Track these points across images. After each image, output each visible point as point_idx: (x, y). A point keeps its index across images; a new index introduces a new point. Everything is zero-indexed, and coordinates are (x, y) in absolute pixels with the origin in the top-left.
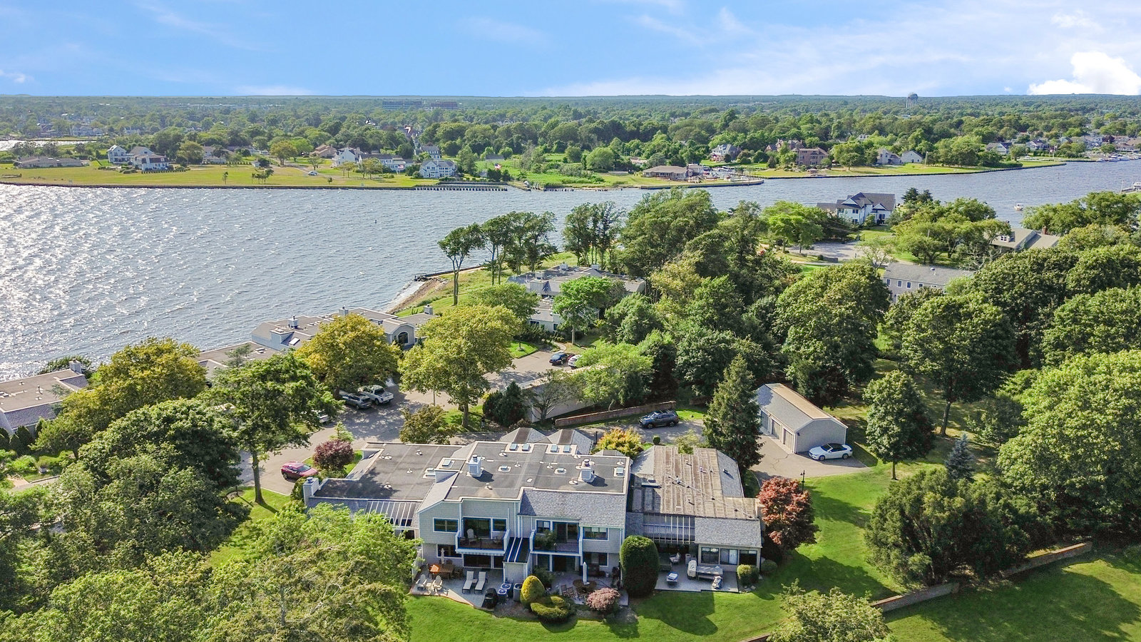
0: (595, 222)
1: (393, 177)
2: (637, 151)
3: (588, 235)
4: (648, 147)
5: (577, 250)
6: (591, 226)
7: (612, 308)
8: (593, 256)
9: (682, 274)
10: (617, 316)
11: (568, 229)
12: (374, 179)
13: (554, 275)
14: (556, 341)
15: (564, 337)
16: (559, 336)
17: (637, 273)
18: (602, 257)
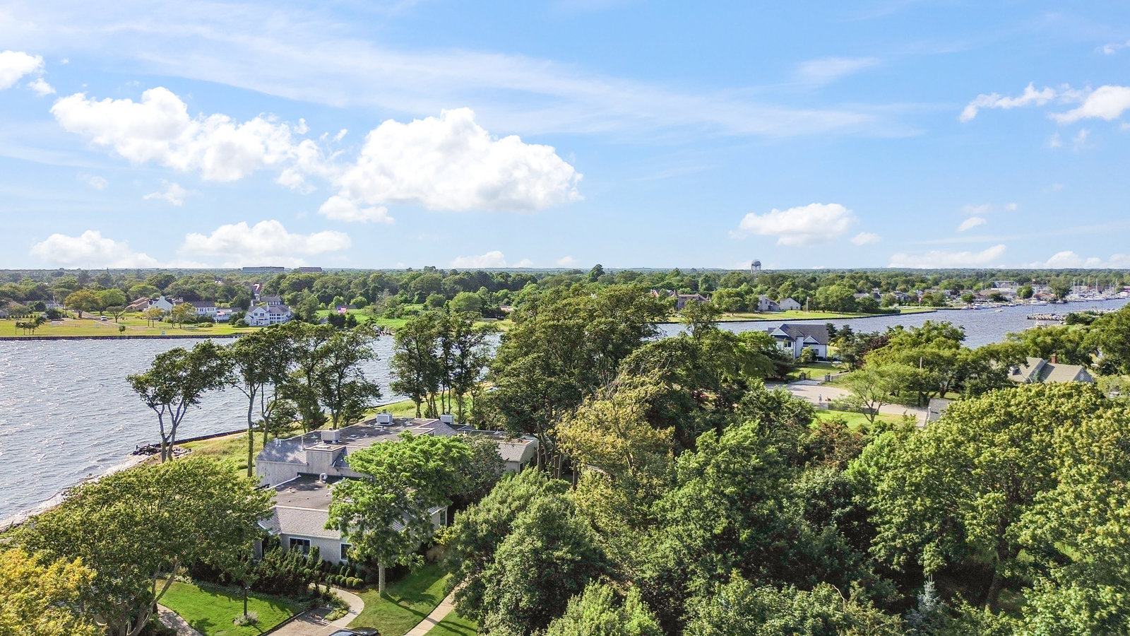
0: (447, 346)
1: (211, 326)
2: (506, 300)
3: (435, 365)
4: (516, 296)
5: (415, 391)
6: (439, 352)
7: (472, 509)
8: (445, 402)
9: (622, 423)
10: (483, 530)
11: (400, 357)
12: (185, 329)
13: (362, 435)
14: (344, 586)
15: (362, 575)
16: (352, 574)
17: (523, 424)
18: (461, 403)
